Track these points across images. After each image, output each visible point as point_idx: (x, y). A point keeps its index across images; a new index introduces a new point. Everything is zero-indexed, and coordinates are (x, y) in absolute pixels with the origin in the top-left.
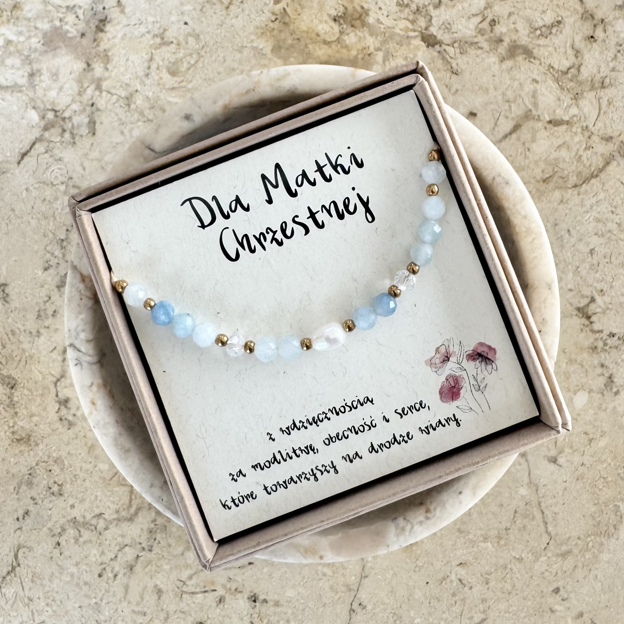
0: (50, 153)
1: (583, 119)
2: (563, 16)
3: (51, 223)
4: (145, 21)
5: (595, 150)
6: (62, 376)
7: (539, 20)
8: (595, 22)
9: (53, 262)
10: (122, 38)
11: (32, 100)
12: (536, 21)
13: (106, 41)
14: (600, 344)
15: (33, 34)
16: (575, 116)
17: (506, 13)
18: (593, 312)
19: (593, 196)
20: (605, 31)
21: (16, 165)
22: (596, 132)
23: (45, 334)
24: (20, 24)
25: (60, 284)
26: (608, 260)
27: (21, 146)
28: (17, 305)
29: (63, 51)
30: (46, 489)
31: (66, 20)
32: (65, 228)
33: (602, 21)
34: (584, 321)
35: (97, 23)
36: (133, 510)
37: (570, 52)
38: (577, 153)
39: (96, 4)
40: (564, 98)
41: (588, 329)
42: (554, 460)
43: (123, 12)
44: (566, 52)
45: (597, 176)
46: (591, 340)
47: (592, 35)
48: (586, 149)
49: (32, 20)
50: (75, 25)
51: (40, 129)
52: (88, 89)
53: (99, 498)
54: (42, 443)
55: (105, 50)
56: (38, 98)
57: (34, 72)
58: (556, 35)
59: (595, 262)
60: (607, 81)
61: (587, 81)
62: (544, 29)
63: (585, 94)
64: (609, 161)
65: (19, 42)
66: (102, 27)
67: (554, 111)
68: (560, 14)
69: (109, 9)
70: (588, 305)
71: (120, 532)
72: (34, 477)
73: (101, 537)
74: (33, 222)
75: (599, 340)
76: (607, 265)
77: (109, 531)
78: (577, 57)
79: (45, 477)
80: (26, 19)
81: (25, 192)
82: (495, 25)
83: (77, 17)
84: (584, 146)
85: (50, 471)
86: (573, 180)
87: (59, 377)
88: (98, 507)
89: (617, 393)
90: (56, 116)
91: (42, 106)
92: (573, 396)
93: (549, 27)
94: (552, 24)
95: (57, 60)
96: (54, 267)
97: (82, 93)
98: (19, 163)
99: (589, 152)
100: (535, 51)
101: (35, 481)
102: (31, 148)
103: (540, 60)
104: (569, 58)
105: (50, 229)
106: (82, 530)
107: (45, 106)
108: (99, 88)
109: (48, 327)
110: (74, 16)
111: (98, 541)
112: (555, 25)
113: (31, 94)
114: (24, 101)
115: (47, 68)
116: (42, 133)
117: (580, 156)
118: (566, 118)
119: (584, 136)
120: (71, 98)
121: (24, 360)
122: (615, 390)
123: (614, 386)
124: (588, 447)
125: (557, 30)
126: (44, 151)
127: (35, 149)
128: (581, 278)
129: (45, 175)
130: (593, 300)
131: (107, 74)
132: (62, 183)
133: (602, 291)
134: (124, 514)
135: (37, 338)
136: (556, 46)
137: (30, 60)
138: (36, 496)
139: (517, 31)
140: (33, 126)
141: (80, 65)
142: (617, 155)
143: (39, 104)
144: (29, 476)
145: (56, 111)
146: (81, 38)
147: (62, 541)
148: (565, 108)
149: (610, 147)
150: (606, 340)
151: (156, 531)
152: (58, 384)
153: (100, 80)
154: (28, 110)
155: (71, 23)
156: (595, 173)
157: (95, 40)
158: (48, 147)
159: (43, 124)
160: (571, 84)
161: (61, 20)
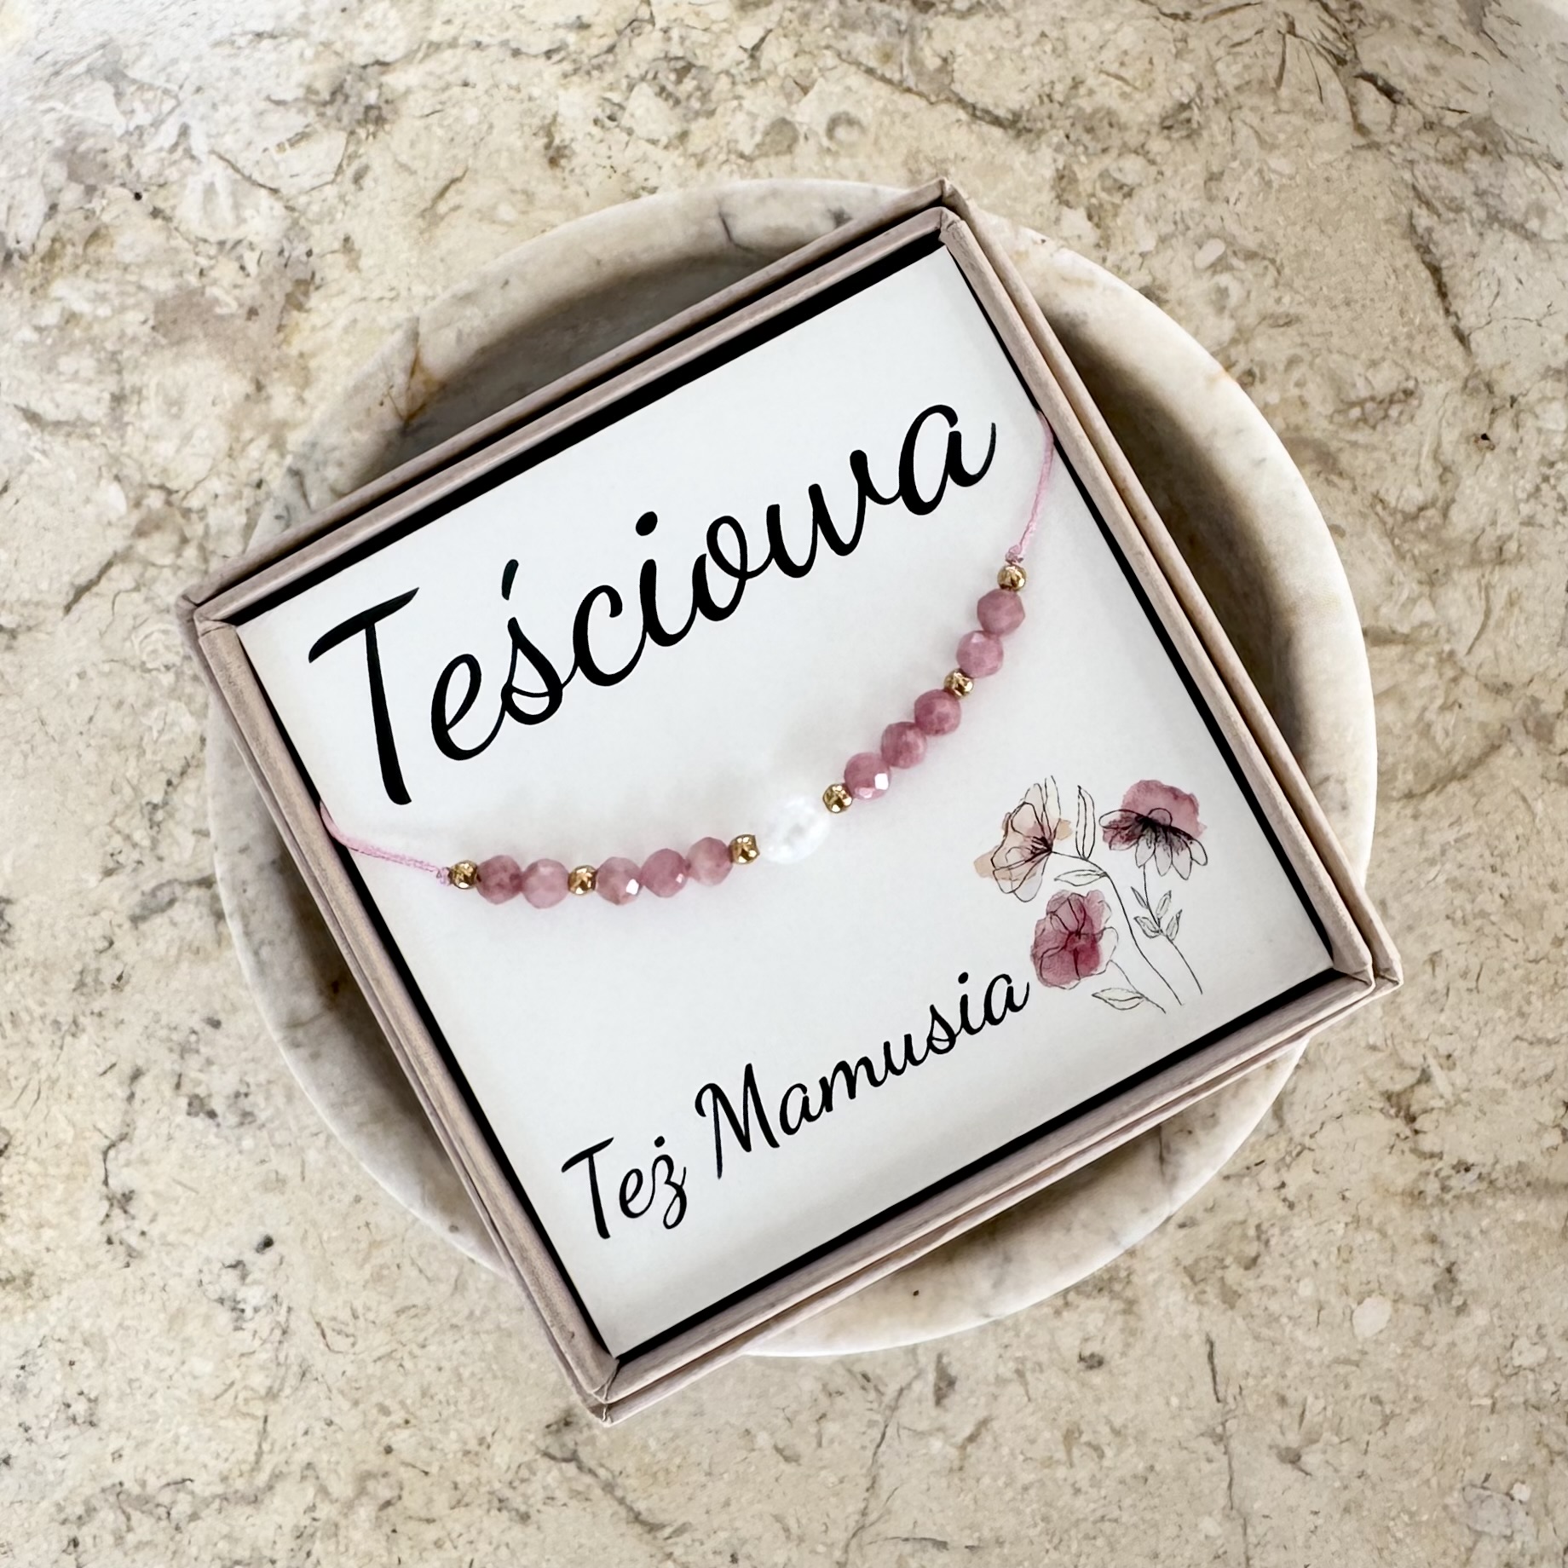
0: (144, 590)
1: (1443, 632)
2: (1420, 379)
3: (132, 762)
4: (404, 293)
5: (1467, 713)
6: (123, 1137)
7: (1360, 383)
8: (1497, 402)
9: (128, 857)
10: (346, 330)
11: (115, 459)
12: (1354, 385)
13: (306, 333)
14: (1432, 1187)
15: (131, 301)
16: (1423, 625)
17: (1281, 358)
18: (1423, 1106)
19: (1451, 825)
20: (1517, 426)
21: (60, 613)
22: (1472, 670)
23: (90, 1029)
24: (102, 277)
25: (138, 911)
26: (1472, 985)
27: (77, 568)
28: (31, 954)
29: (202, 348)
30: (56, 1407)
31: (214, 274)
32: (164, 777)
33: (1513, 400)
34: (1400, 1125)
35: (289, 287)
36: (262, 1478)
37: (1427, 465)
38: (1420, 718)
39: (290, 241)
40: (1402, 578)
41: (1406, 1146)
42: (1291, 1457)
43: (354, 266)
44: (1417, 469)
45: (1464, 777)
46: (1412, 1176)
47: (1484, 431)
48: (1444, 708)
49: (133, 268)
50: (236, 286)
51: (127, 532)
52: (252, 446)
53: (184, 1440)
54: (59, 1293)
55: (301, 355)
56: (129, 456)
57: (127, 391)
58: (1398, 423)
59: (1440, 985)
60: (1512, 547)
61: (1463, 542)
62: (1369, 406)
63: (1455, 575)
64: (1497, 743)
65: (96, 318)
66: (302, 298)
67: (1376, 609)
68: (1413, 374)
69: (322, 256)
70: (1412, 1087)
71: (225, 1530)
72: (33, 1374)
73: (178, 1537)
74: (90, 757)
75: (1432, 1177)
76: (1465, 995)
77: (199, 1523)
78: (1442, 480)
79: (59, 1377)
80: (118, 263)
81: (75, 681)
82: (1252, 384)
83: (242, 268)
84: (1439, 702)
85: (72, 1364)
86: (1405, 780)
87: (113, 1137)
88: (178, 1462)
89: (1461, 1310)
90: (168, 503)
91: (137, 477)
92: (1354, 1306)
93: (1381, 402)
94: (1392, 395)
95: (185, 367)
96: (129, 869)
97: (235, 454)
98: (68, 609)
99: (1450, 718)
100: (1345, 460)
101: (33, 1384)
102: (99, 577)
103: (1353, 479)
104: (1426, 483)
105: (128, 775)
106: (136, 1516)
107: (144, 476)
108: (278, 444)
109: (100, 1015)
110: (236, 265)
111: (172, 1547)
112: (1400, 401)
113: (114, 445)
114: (92, 460)
115: (158, 385)
116: (128, 542)
117: (1429, 726)
118: (1404, 629)
119: (1441, 675)
120: (209, 462)
121: (34, 1085)
122: (1457, 1301)
123: (1456, 1291)
124: (1381, 1433)
125: (1401, 413)
126: (132, 585)
127: (110, 580)
128: (1403, 1020)
129: (128, 644)
130: (1425, 1078)
131: (300, 414)
132: (167, 668)
133: (1449, 1056)
134: (240, 1484)
135: (69, 1039)
136: (1394, 449)
137: (119, 363)
138: (30, 1421)
139: (1304, 404)
140: (110, 524)
141: (239, 386)
142: (1517, 729)
143: (131, 471)
144: (21, 1372)
145: (170, 492)
146: (249, 318)
147: (85, 1535)
148: (1403, 605)
149: (1504, 709)
150: (1449, 1177)
151: (312, 1535)
152: (112, 1153)
153: (283, 425)
154: (103, 482)
155: (226, 282)
156: (1460, 770)
157: (280, 328)
158: (142, 575)
159: (135, 518)
160: (1422, 547)
161: (202, 273)
